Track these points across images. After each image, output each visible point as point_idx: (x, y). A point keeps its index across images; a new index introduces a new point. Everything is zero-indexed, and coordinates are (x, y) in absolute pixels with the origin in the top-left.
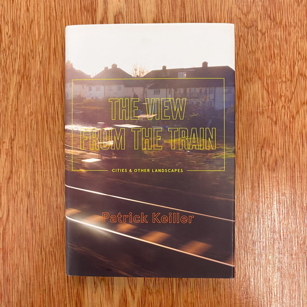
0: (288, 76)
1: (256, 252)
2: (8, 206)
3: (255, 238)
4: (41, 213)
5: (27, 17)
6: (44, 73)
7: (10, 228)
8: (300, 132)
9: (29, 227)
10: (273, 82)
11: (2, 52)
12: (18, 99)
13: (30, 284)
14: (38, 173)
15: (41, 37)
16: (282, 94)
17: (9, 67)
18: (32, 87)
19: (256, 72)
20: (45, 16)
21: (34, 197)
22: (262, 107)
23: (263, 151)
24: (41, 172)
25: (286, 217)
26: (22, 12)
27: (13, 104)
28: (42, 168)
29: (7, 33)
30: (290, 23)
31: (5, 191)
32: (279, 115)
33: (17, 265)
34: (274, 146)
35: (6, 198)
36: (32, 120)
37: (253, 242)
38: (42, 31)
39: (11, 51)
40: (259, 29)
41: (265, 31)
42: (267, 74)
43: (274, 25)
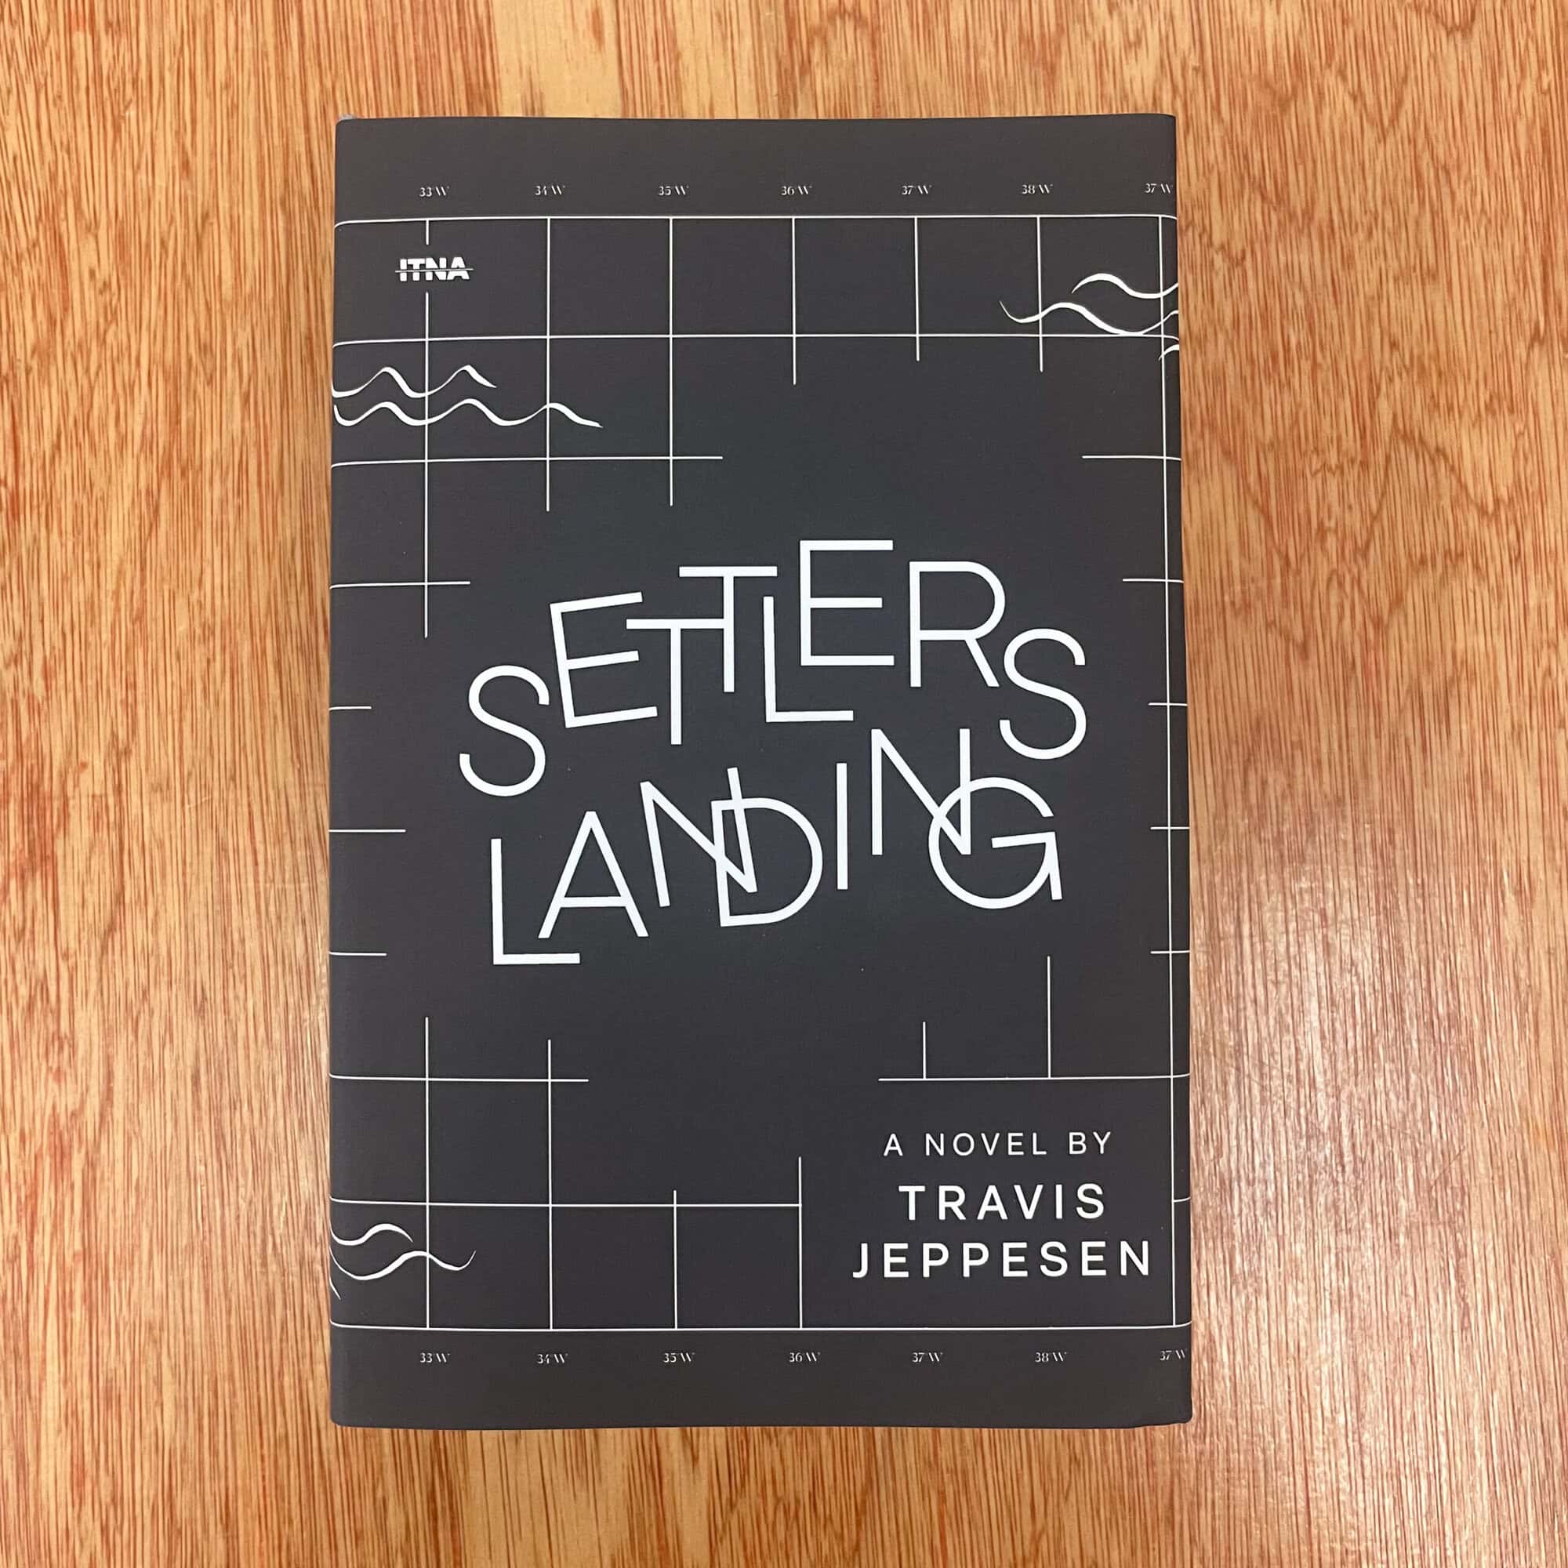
0: (1351, 443)
1: (1236, 1228)
2: (108, 1061)
3: (1229, 1162)
4: (258, 1086)
5: (183, 199)
6: (262, 446)
7: (119, 1152)
8: (1409, 691)
9: (202, 1149)
10: (1287, 470)
11: (69, 358)
12: (143, 569)
13: (213, 1414)
14: (240, 901)
15: (248, 288)
16: (1327, 524)
17: (103, 426)
18: (208, 513)
19: (1213, 427)
20: (262, 195)
21: (226, 1012)
22: (1243, 583)
23: (1252, 777)
24: (257, 895)
25: (1360, 1066)
26: (160, 182)
27: (122, 590)
28: (261, 878)
29: (92, 274)
30: (1350, 215)
31: (93, 988)
32: (1317, 612)
33: (151, 1328)
34: (1298, 753)
35: (95, 1020)
36: (208, 661)
37: (1222, 1182)
38: (252, 261)
39: (109, 353)
40: (1217, 238)
41: (1244, 252)
42: (1260, 433)
43: (1279, 222)
